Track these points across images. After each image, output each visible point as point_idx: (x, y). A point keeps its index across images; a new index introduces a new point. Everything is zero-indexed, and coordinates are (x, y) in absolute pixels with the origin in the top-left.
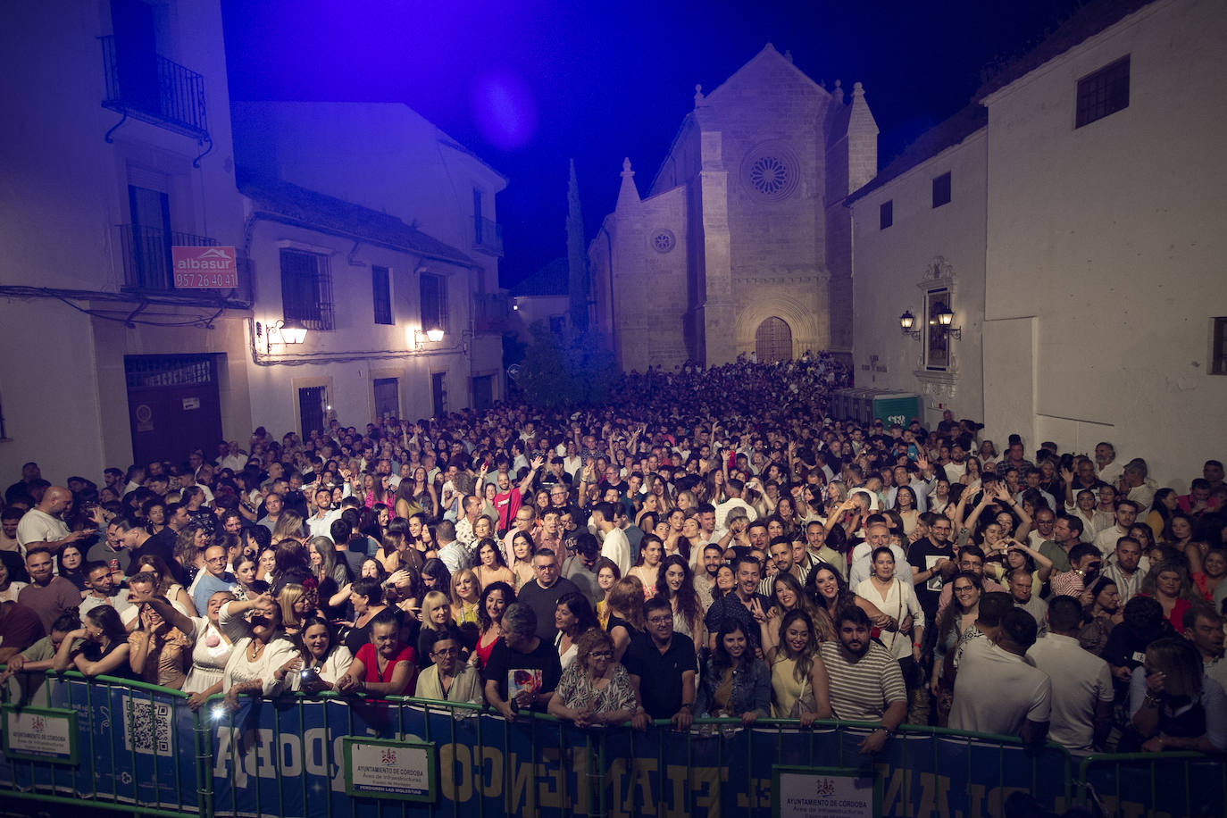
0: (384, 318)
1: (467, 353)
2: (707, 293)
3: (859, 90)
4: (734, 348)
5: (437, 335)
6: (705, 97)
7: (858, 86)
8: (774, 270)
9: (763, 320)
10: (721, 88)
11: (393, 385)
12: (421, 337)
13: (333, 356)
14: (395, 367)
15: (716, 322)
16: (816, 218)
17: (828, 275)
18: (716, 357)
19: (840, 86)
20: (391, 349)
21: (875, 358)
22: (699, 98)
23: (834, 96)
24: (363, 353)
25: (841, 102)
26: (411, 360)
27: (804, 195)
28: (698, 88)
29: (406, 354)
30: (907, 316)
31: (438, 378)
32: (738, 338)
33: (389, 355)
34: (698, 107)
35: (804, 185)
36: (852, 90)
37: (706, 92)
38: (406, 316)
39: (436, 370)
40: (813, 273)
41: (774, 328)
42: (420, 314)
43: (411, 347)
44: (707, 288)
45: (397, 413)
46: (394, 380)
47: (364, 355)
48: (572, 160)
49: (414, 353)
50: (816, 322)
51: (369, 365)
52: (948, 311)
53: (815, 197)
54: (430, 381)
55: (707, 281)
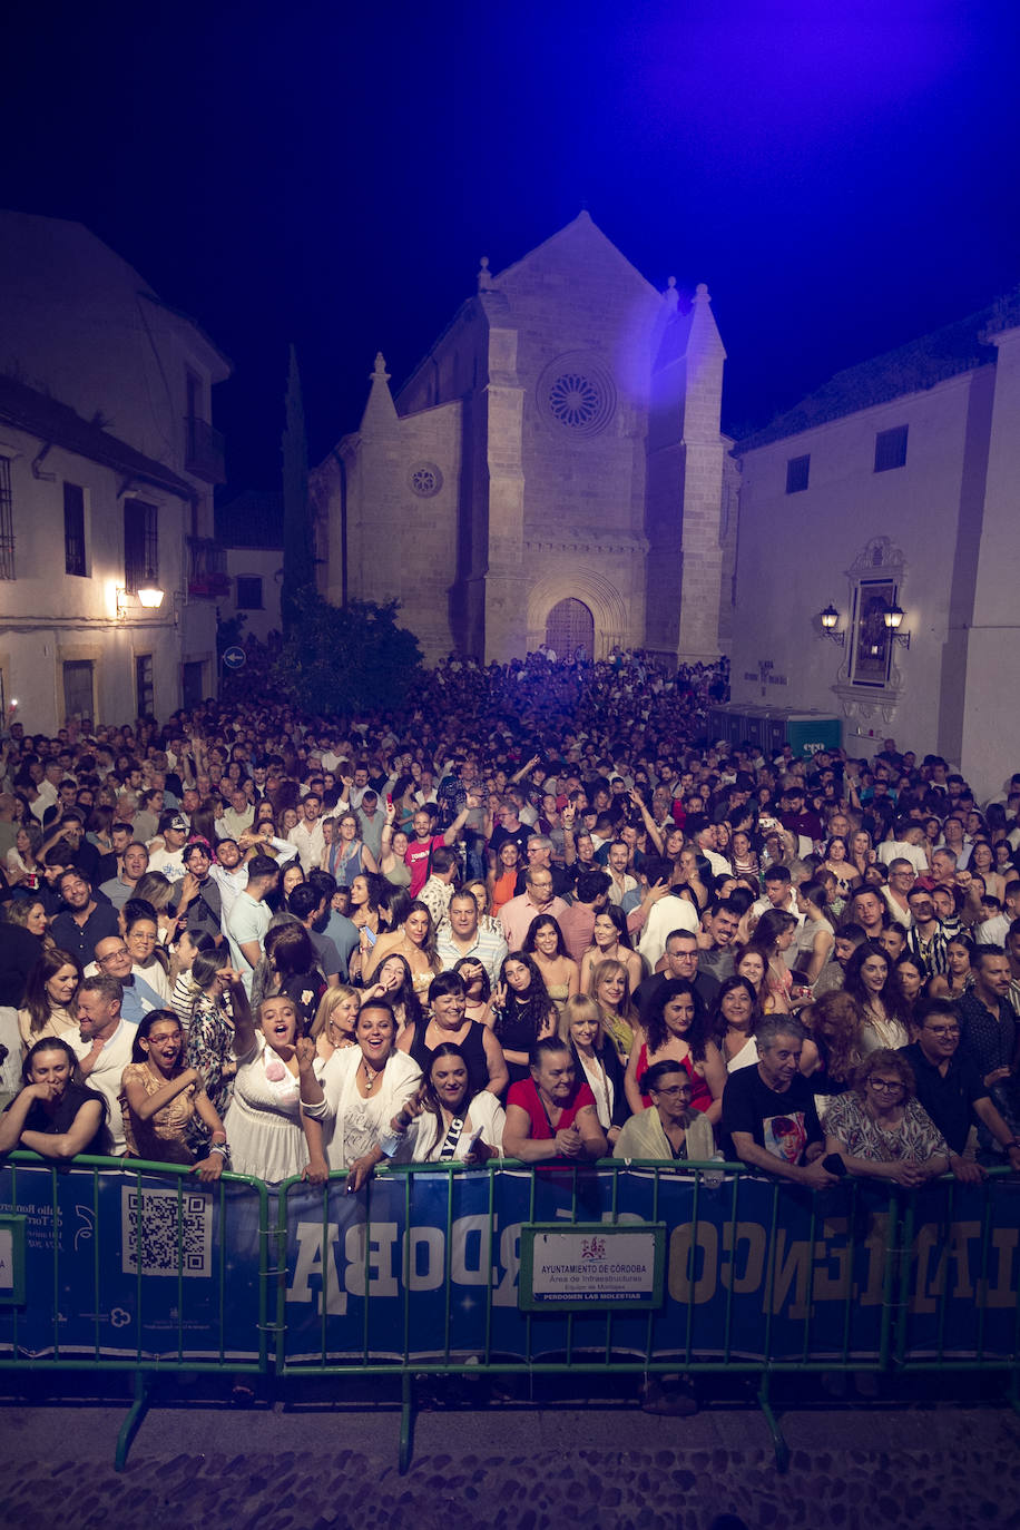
0: (78, 567)
1: (179, 626)
2: (490, 559)
3: (702, 295)
4: (524, 639)
5: (152, 598)
6: (492, 277)
7: (702, 289)
8: (576, 534)
9: (555, 603)
10: (516, 268)
11: (85, 671)
12: (125, 600)
13: (11, 622)
14: (90, 643)
15: (501, 601)
16: (635, 466)
17: (647, 545)
18: (499, 650)
19: (675, 287)
20: (87, 615)
21: (769, 665)
22: (484, 278)
23: (666, 298)
24: (50, 619)
25: (676, 309)
26: (112, 632)
27: (620, 433)
28: (485, 262)
29: (105, 623)
30: (830, 612)
31: (142, 661)
32: (529, 626)
33: (82, 624)
34: (484, 291)
35: (621, 419)
36: (693, 293)
37: (495, 270)
38: (107, 565)
39: (141, 650)
40: (627, 542)
41: (571, 613)
42: (123, 562)
43: (112, 614)
44: (490, 553)
45: (92, 714)
46: (87, 664)
47: (52, 623)
48: (292, 347)
49: (115, 623)
50: (627, 609)
51: (57, 639)
52: (896, 610)
53: (635, 436)
54: (133, 666)
55: (490, 542)
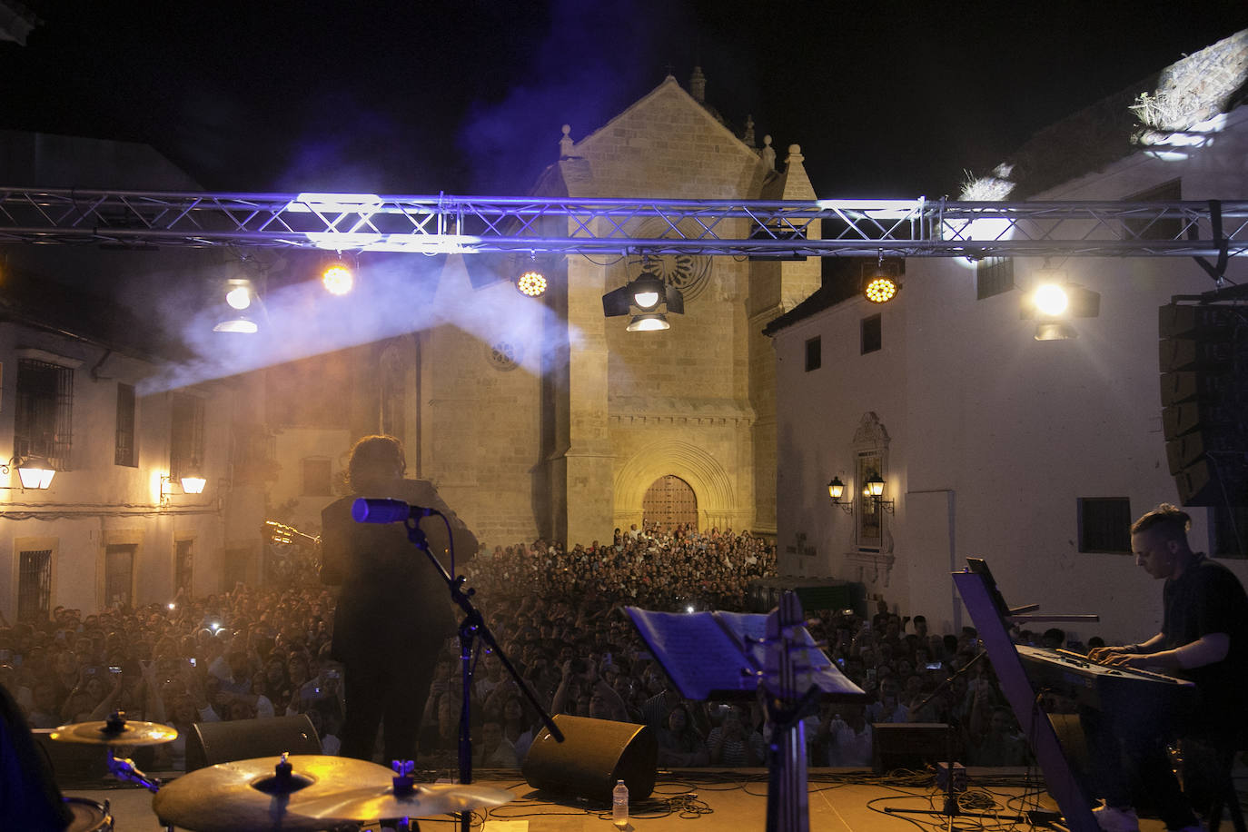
0: (127, 458)
1: (223, 512)
2: (572, 436)
3: (795, 155)
4: (611, 521)
5: (195, 485)
6: (574, 144)
7: (795, 149)
8: (673, 405)
9: (654, 479)
10: (600, 134)
11: (127, 555)
12: (168, 487)
13: (62, 509)
14: (133, 528)
15: (584, 481)
16: (735, 331)
17: (753, 416)
18: (580, 535)
19: (771, 145)
20: (131, 502)
21: (803, 537)
22: (567, 146)
23: (762, 157)
24: (98, 506)
25: (773, 167)
26: (154, 518)
27: (718, 297)
28: (566, 129)
29: (148, 510)
30: (837, 483)
31: (183, 546)
32: (616, 507)
33: (127, 510)
34: (566, 158)
35: (719, 282)
36: (787, 154)
37: (577, 138)
38: (153, 456)
39: (182, 535)
40: (730, 412)
41: (671, 493)
42: (168, 453)
43: (155, 500)
44: (572, 428)
45: (130, 597)
46: (130, 548)
47: (100, 509)
49: (158, 510)
50: (734, 486)
51: (103, 525)
52: (878, 479)
53: (734, 300)
54: (173, 551)
55: (572, 417)
